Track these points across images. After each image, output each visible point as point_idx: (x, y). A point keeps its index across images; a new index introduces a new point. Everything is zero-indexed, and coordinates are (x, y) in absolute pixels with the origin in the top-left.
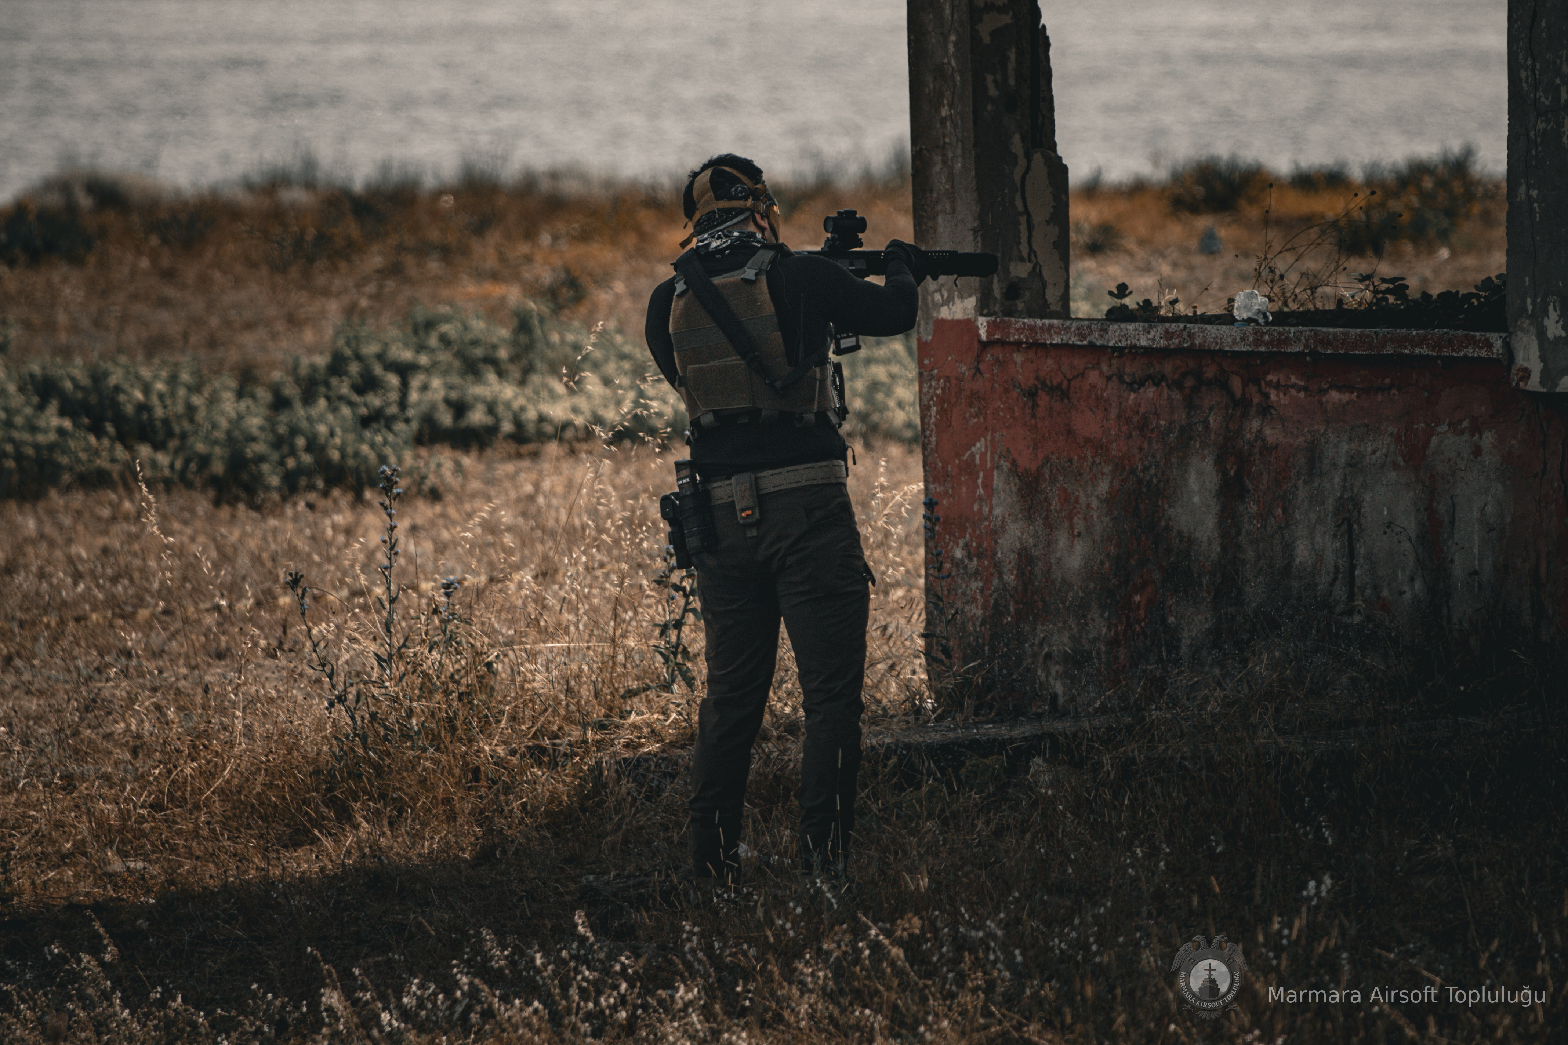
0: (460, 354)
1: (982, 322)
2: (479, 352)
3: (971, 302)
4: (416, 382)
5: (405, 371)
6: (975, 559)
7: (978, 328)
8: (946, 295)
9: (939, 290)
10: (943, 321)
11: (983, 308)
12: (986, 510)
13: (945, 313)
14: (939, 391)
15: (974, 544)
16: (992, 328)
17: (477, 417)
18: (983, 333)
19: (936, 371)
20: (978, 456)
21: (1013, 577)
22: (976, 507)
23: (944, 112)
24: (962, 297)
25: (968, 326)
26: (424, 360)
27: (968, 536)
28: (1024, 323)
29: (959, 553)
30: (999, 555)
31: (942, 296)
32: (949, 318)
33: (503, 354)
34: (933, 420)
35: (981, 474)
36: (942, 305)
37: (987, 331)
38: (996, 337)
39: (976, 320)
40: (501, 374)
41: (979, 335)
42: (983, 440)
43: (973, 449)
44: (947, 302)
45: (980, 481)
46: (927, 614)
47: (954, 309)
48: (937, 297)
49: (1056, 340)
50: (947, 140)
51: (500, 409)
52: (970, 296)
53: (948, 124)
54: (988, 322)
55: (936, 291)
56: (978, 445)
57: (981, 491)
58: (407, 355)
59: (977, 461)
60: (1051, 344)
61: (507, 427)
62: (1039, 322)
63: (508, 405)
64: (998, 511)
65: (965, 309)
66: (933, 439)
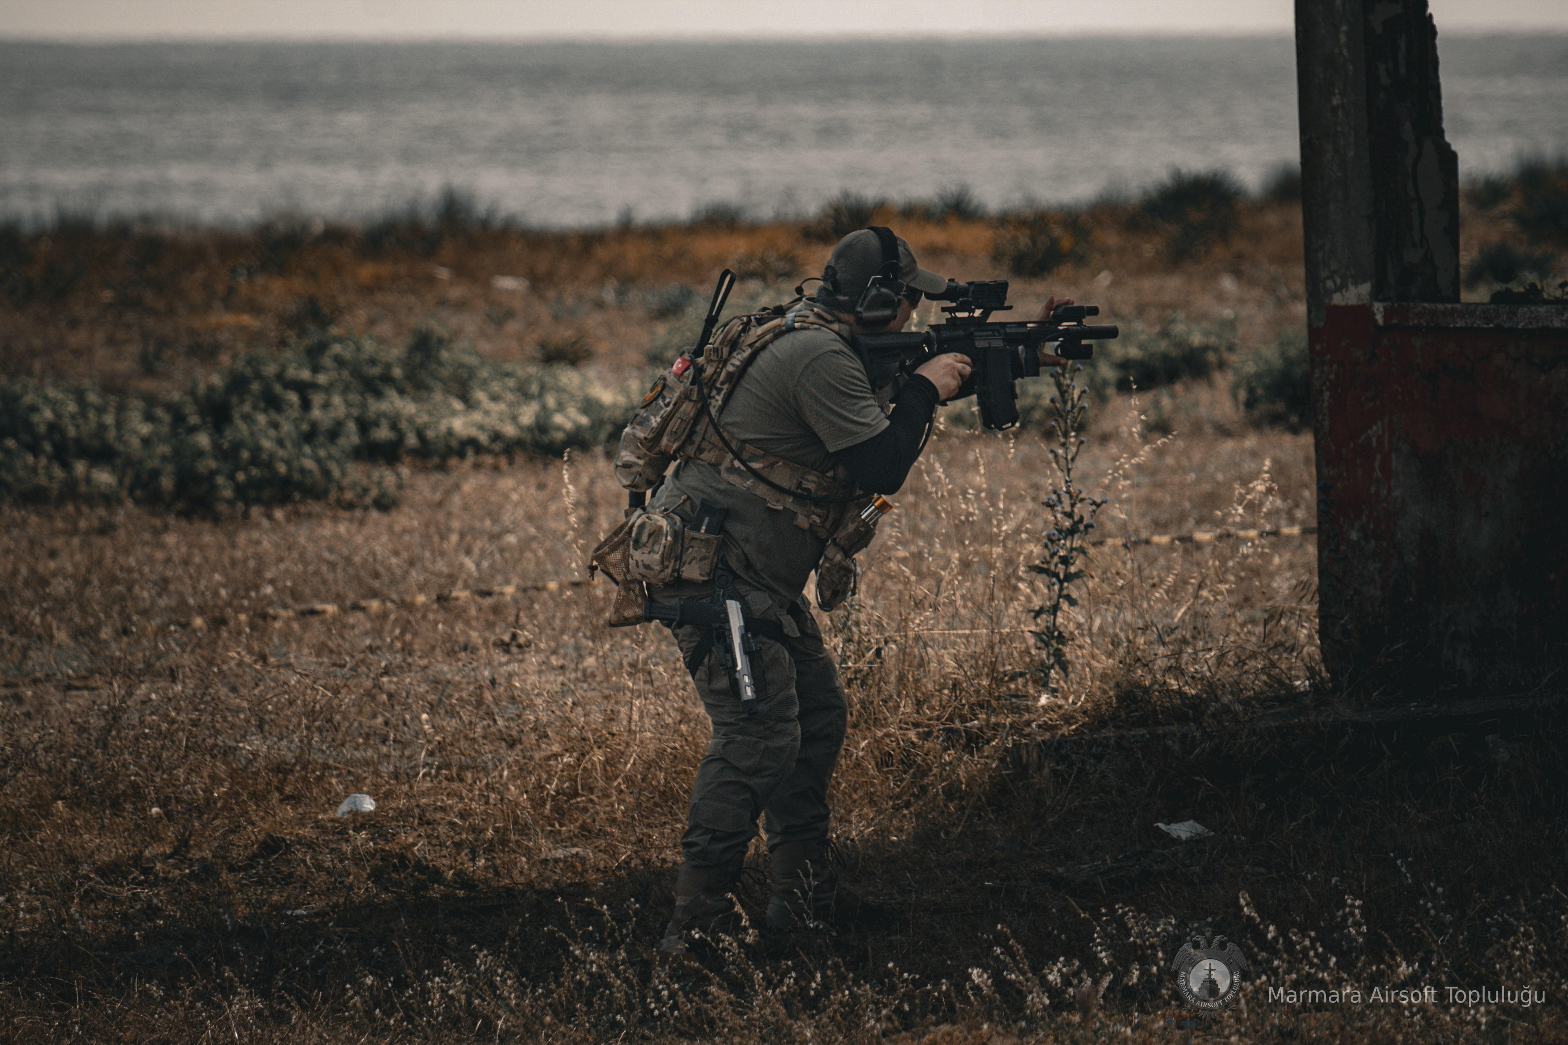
0: (357, 374)
1: (1378, 309)
2: (376, 371)
3: (1365, 288)
4: (317, 399)
5: (303, 389)
6: (1373, 542)
7: (1374, 314)
8: (1338, 281)
9: (1331, 277)
10: (1336, 307)
11: (1377, 294)
12: (1384, 492)
13: (1337, 299)
14: (1332, 377)
15: (1372, 526)
16: (1388, 313)
17: (383, 433)
18: (1379, 318)
19: (1328, 357)
20: (1374, 439)
21: (1414, 558)
22: (1373, 490)
23: (1336, 101)
24: (1356, 284)
25: (1362, 312)
26: (322, 379)
27: (1364, 518)
28: (1424, 308)
29: (1354, 536)
30: (1399, 536)
31: (1335, 283)
32: (1342, 303)
33: (397, 372)
34: (1326, 404)
35: (1378, 457)
36: (1335, 292)
37: (1384, 317)
38: (1394, 321)
39: (1372, 305)
40: (401, 392)
41: (1376, 321)
42: (1380, 423)
43: (1369, 432)
44: (1338, 289)
45: (1377, 464)
46: (1320, 596)
47: (1347, 295)
48: (1330, 284)
49: (1460, 324)
50: (1339, 129)
51: (404, 425)
52: (1365, 281)
53: (1340, 113)
54: (1385, 308)
55: (1328, 278)
56: (1375, 428)
57: (1379, 474)
58: (306, 374)
59: (1374, 444)
60: (1454, 327)
61: (412, 440)
62: (1440, 306)
63: (411, 420)
64: (1397, 493)
65: (1359, 296)
66: (1327, 423)
